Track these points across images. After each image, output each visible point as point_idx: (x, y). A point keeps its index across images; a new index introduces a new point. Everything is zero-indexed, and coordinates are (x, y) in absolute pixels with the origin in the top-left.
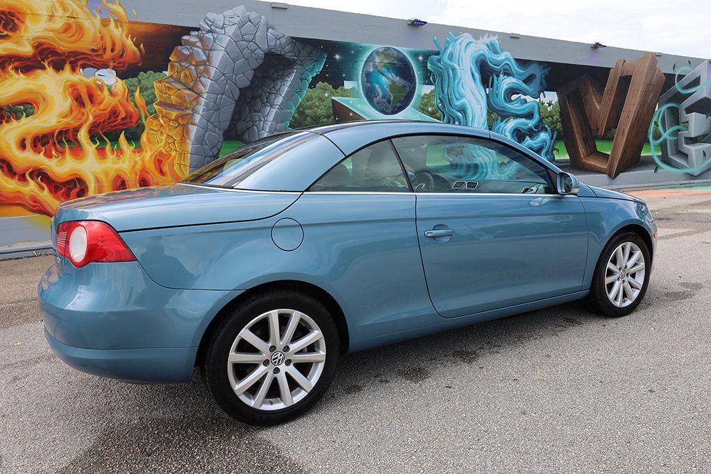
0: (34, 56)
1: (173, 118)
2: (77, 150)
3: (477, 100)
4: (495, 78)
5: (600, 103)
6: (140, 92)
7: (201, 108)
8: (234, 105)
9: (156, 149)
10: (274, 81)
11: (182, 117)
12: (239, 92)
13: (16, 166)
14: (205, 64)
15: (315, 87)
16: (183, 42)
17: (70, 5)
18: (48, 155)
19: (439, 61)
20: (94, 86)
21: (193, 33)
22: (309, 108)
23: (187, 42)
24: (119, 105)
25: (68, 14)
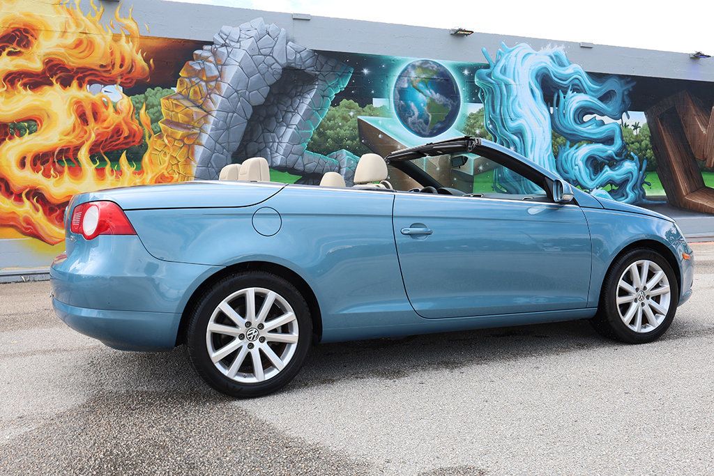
0: (44, 72)
1: (178, 137)
2: (76, 170)
3: (539, 121)
4: (562, 95)
5: (706, 126)
6: (146, 110)
7: (209, 128)
8: (246, 124)
9: (158, 171)
10: (291, 98)
11: (188, 136)
12: (251, 109)
13: (13, 185)
14: (216, 80)
15: (338, 105)
16: (194, 58)
17: (83, 21)
18: (46, 174)
19: (489, 75)
20: (99, 103)
21: (206, 47)
22: (331, 128)
23: (199, 57)
24: (123, 123)
25: (81, 30)
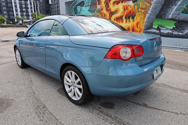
1: (143, 12)
6: (137, 6)
7: (151, 9)
8: (161, 7)
9: (137, 21)
11: (145, 12)
12: (164, 2)
18: (118, 22)
20: (128, 6)
24: (132, 10)
